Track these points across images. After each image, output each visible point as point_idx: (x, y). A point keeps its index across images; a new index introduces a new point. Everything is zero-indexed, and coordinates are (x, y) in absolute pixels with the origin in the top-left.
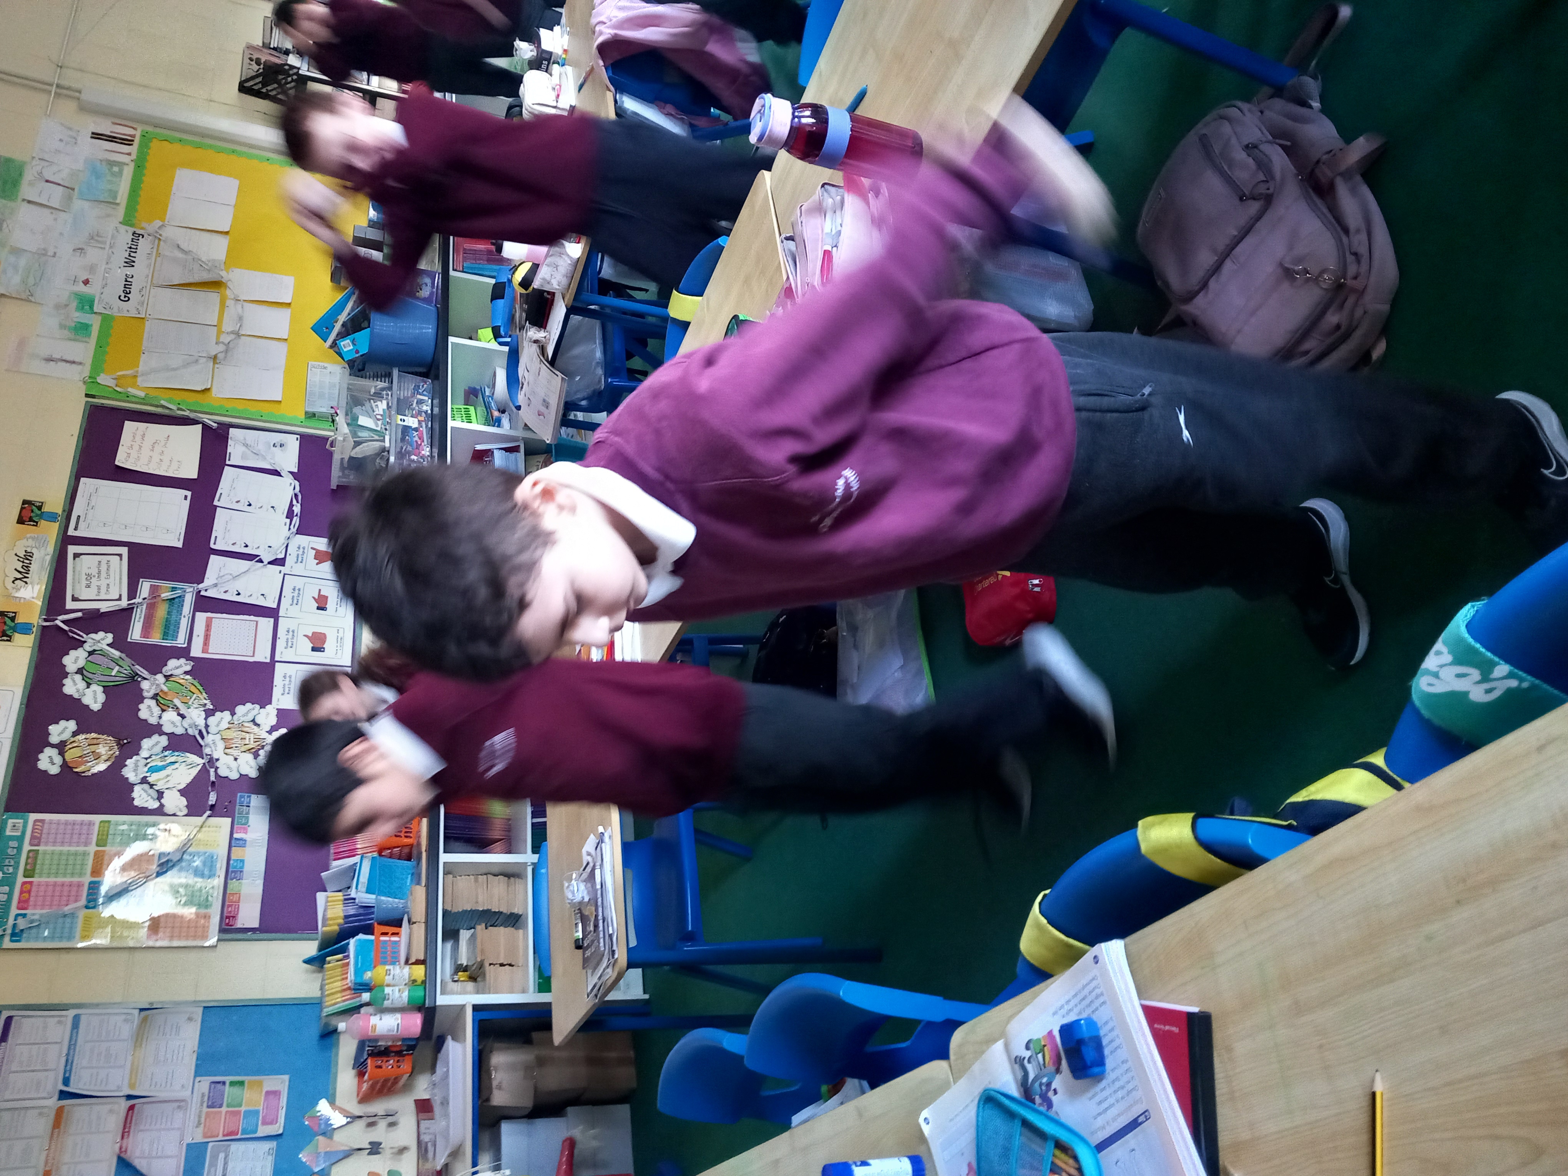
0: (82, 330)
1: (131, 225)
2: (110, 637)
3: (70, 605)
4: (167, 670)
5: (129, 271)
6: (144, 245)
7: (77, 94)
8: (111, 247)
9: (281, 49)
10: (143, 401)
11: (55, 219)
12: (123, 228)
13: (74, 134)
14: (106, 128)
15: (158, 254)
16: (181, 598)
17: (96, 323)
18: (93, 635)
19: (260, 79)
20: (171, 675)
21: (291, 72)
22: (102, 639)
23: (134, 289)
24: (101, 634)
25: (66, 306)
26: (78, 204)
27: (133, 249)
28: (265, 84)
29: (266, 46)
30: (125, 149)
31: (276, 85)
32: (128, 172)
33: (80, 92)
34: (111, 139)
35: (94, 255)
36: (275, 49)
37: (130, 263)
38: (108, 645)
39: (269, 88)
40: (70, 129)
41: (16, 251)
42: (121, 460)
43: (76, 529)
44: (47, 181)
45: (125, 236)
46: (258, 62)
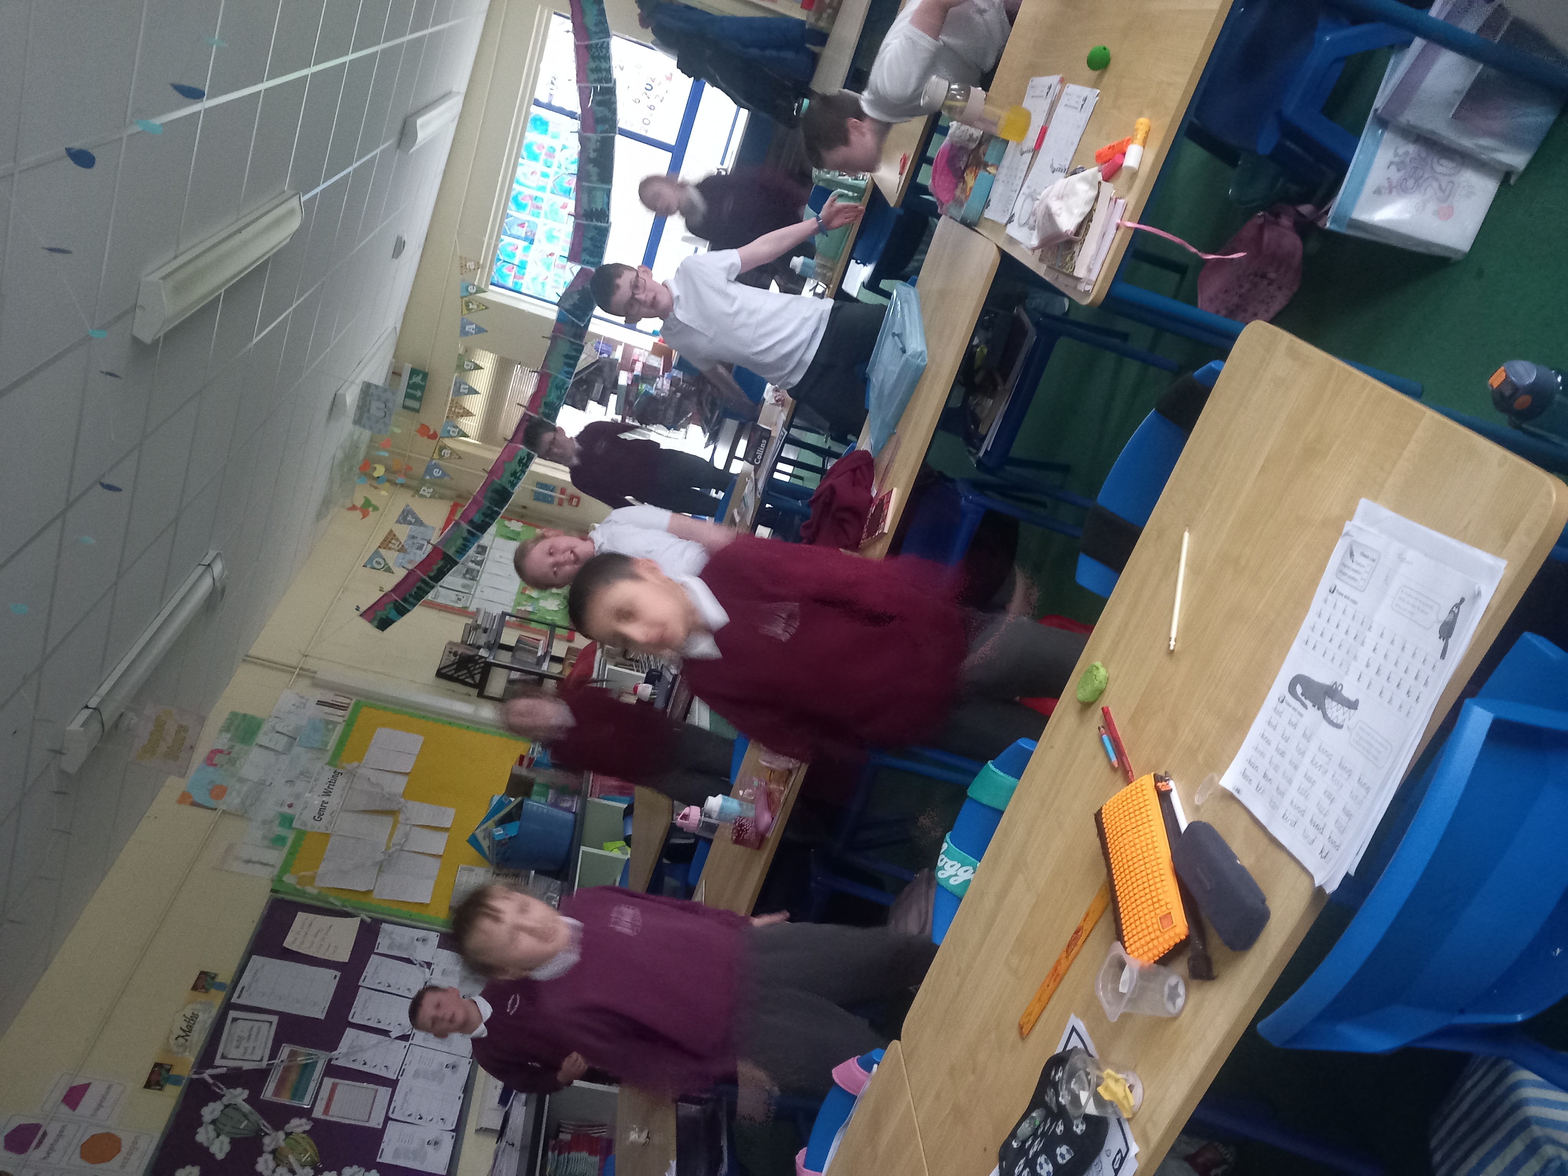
0: (279, 841)
1: (336, 766)
2: (246, 1094)
3: (218, 1061)
4: (289, 1127)
5: (325, 799)
6: (341, 781)
7: (313, 675)
8: (315, 780)
9: (475, 645)
10: (315, 898)
11: (277, 759)
12: (327, 768)
13: (304, 701)
14: (329, 697)
15: (350, 788)
16: (314, 1064)
17: (291, 836)
18: (231, 1090)
19: (455, 666)
20: (291, 1133)
21: (480, 661)
22: (239, 1096)
23: (327, 812)
24: (239, 1090)
25: (271, 822)
26: (296, 750)
27: (332, 783)
28: (457, 670)
29: (463, 642)
30: (341, 713)
31: (465, 671)
32: (339, 729)
33: (315, 673)
34: (331, 705)
35: (300, 786)
36: (470, 645)
37: (327, 793)
38: (244, 1100)
39: (460, 674)
40: (302, 697)
41: (242, 780)
42: (289, 942)
43: (239, 997)
44: (278, 732)
45: (328, 773)
46: (455, 654)
